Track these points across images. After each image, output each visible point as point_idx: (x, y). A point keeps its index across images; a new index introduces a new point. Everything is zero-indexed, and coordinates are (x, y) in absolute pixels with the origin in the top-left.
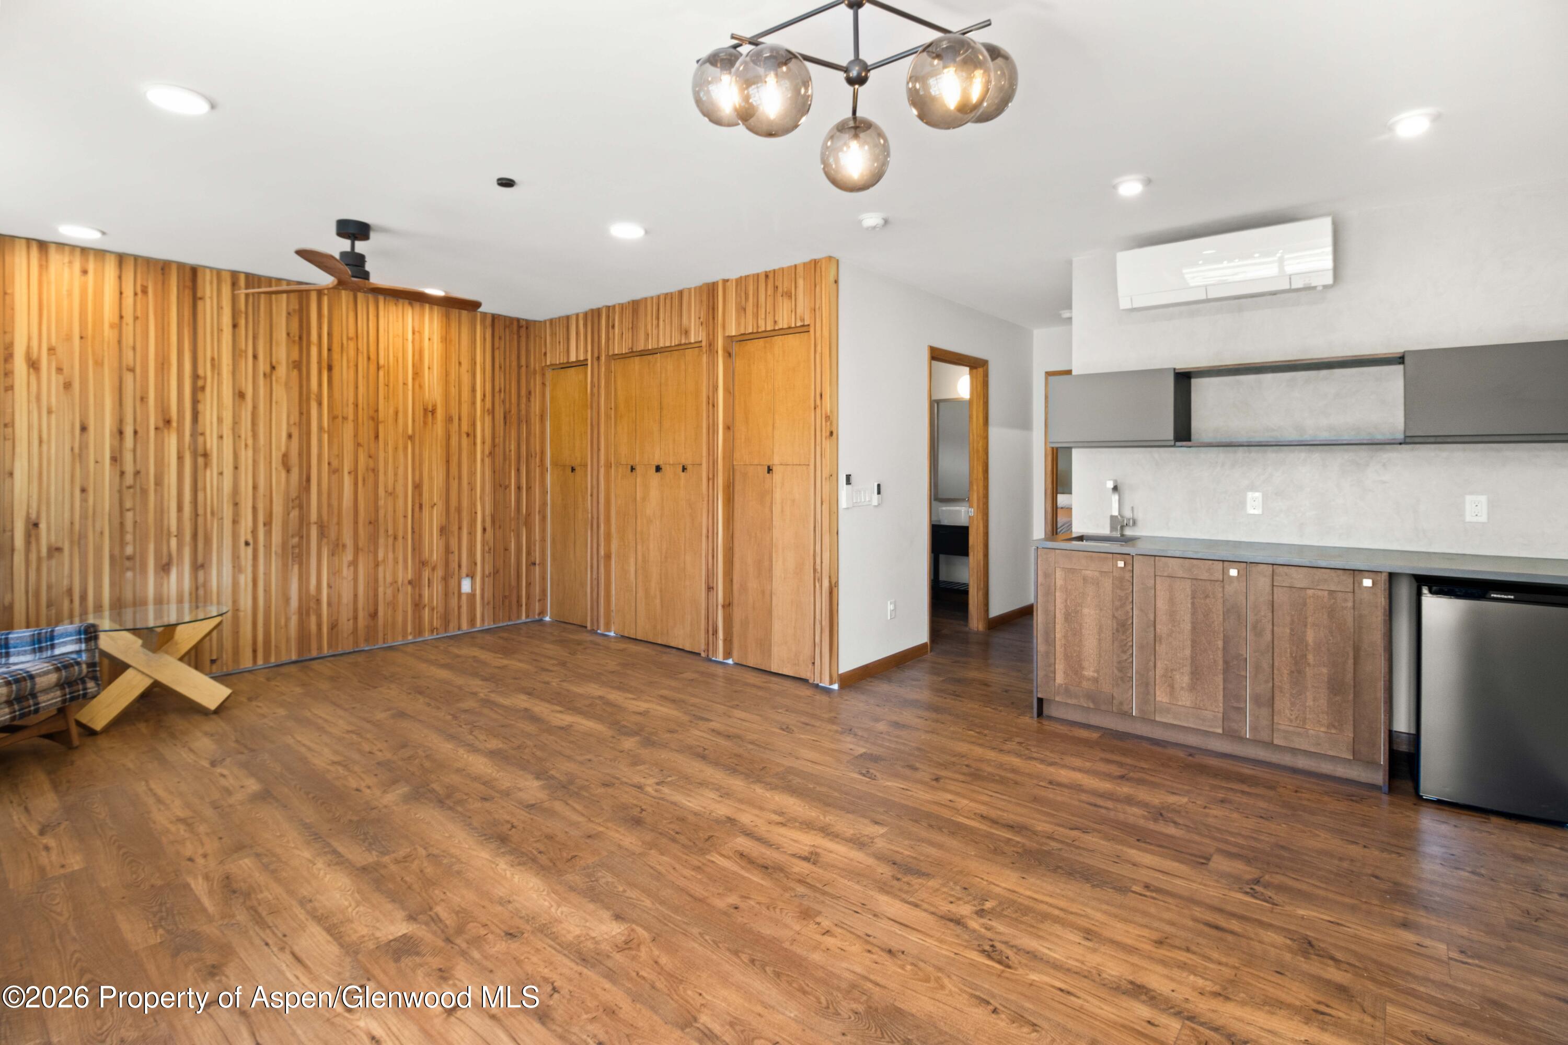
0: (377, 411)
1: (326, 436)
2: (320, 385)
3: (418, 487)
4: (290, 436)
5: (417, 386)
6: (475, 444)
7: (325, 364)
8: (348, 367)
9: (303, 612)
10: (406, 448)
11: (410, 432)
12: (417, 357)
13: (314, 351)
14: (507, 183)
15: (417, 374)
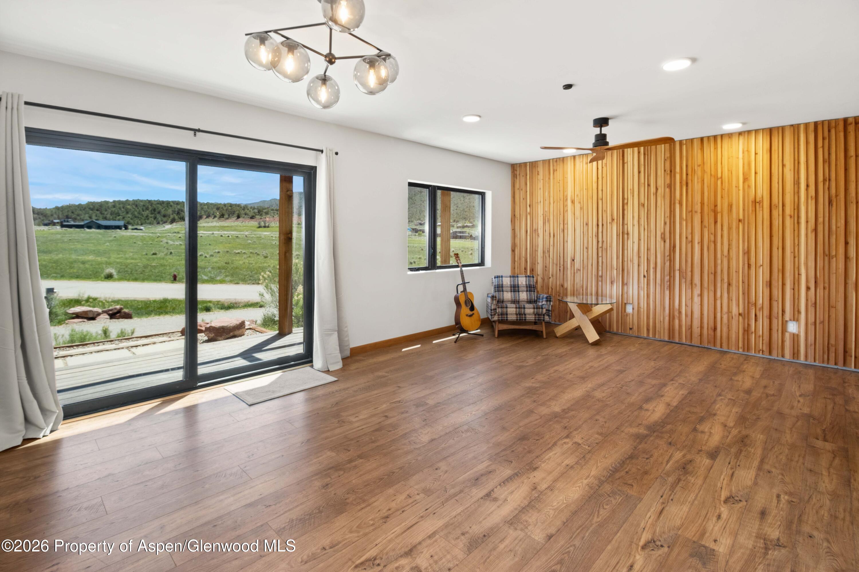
0: (716, 206)
1: (684, 223)
2: (681, 195)
3: (747, 253)
4: (665, 223)
5: (746, 187)
6: (799, 223)
7: (684, 183)
8: (698, 182)
9: (672, 318)
10: (738, 228)
11: (741, 217)
12: (746, 167)
13: (678, 177)
14: (568, 87)
15: (746, 179)
